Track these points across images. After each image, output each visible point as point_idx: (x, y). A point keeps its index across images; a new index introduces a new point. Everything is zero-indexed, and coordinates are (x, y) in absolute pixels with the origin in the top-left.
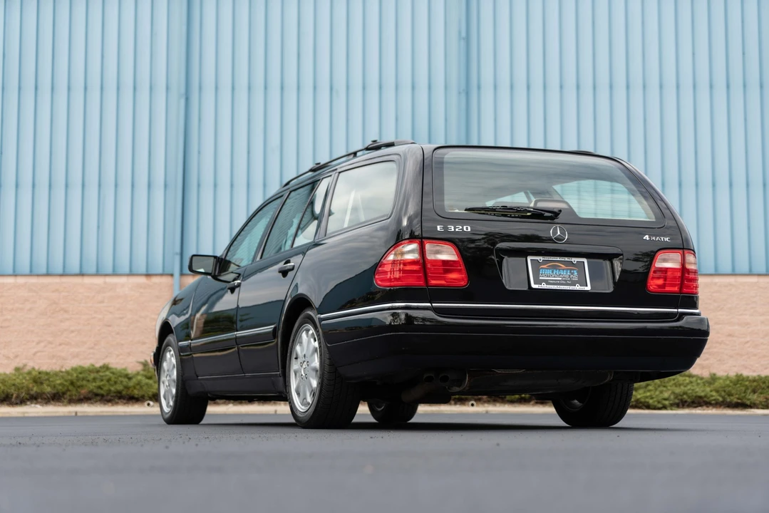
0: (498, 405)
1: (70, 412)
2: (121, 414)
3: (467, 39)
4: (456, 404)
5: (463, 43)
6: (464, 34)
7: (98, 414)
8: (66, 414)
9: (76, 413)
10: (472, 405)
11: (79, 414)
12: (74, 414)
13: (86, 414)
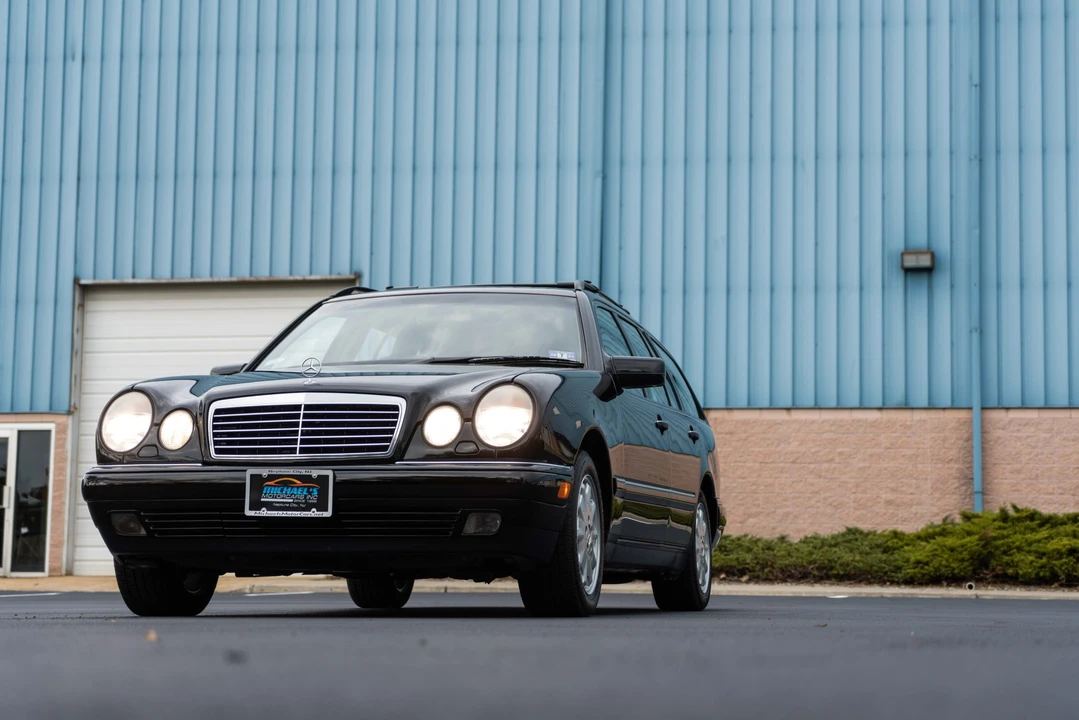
0: (1007, 587)
1: (438, 588)
2: (499, 591)
3: (981, 86)
4: (949, 585)
5: (975, 92)
6: (976, 80)
7: (473, 591)
8: (434, 591)
9: (446, 589)
10: (970, 587)
11: (449, 591)
12: (443, 591)
13: (457, 591)
